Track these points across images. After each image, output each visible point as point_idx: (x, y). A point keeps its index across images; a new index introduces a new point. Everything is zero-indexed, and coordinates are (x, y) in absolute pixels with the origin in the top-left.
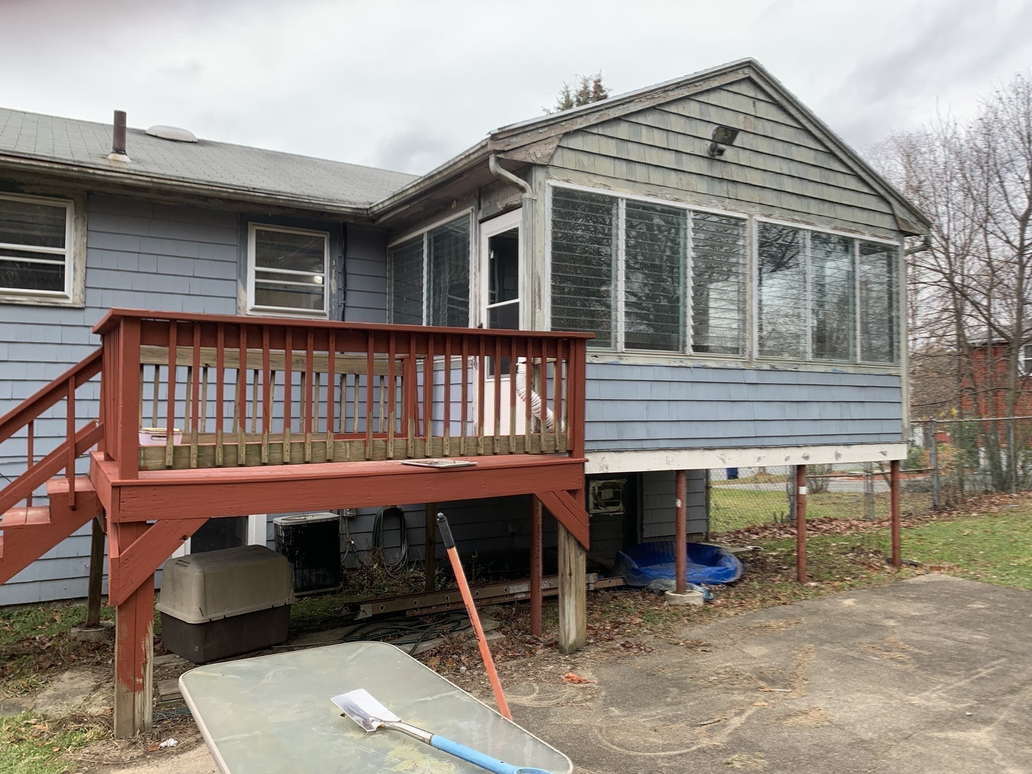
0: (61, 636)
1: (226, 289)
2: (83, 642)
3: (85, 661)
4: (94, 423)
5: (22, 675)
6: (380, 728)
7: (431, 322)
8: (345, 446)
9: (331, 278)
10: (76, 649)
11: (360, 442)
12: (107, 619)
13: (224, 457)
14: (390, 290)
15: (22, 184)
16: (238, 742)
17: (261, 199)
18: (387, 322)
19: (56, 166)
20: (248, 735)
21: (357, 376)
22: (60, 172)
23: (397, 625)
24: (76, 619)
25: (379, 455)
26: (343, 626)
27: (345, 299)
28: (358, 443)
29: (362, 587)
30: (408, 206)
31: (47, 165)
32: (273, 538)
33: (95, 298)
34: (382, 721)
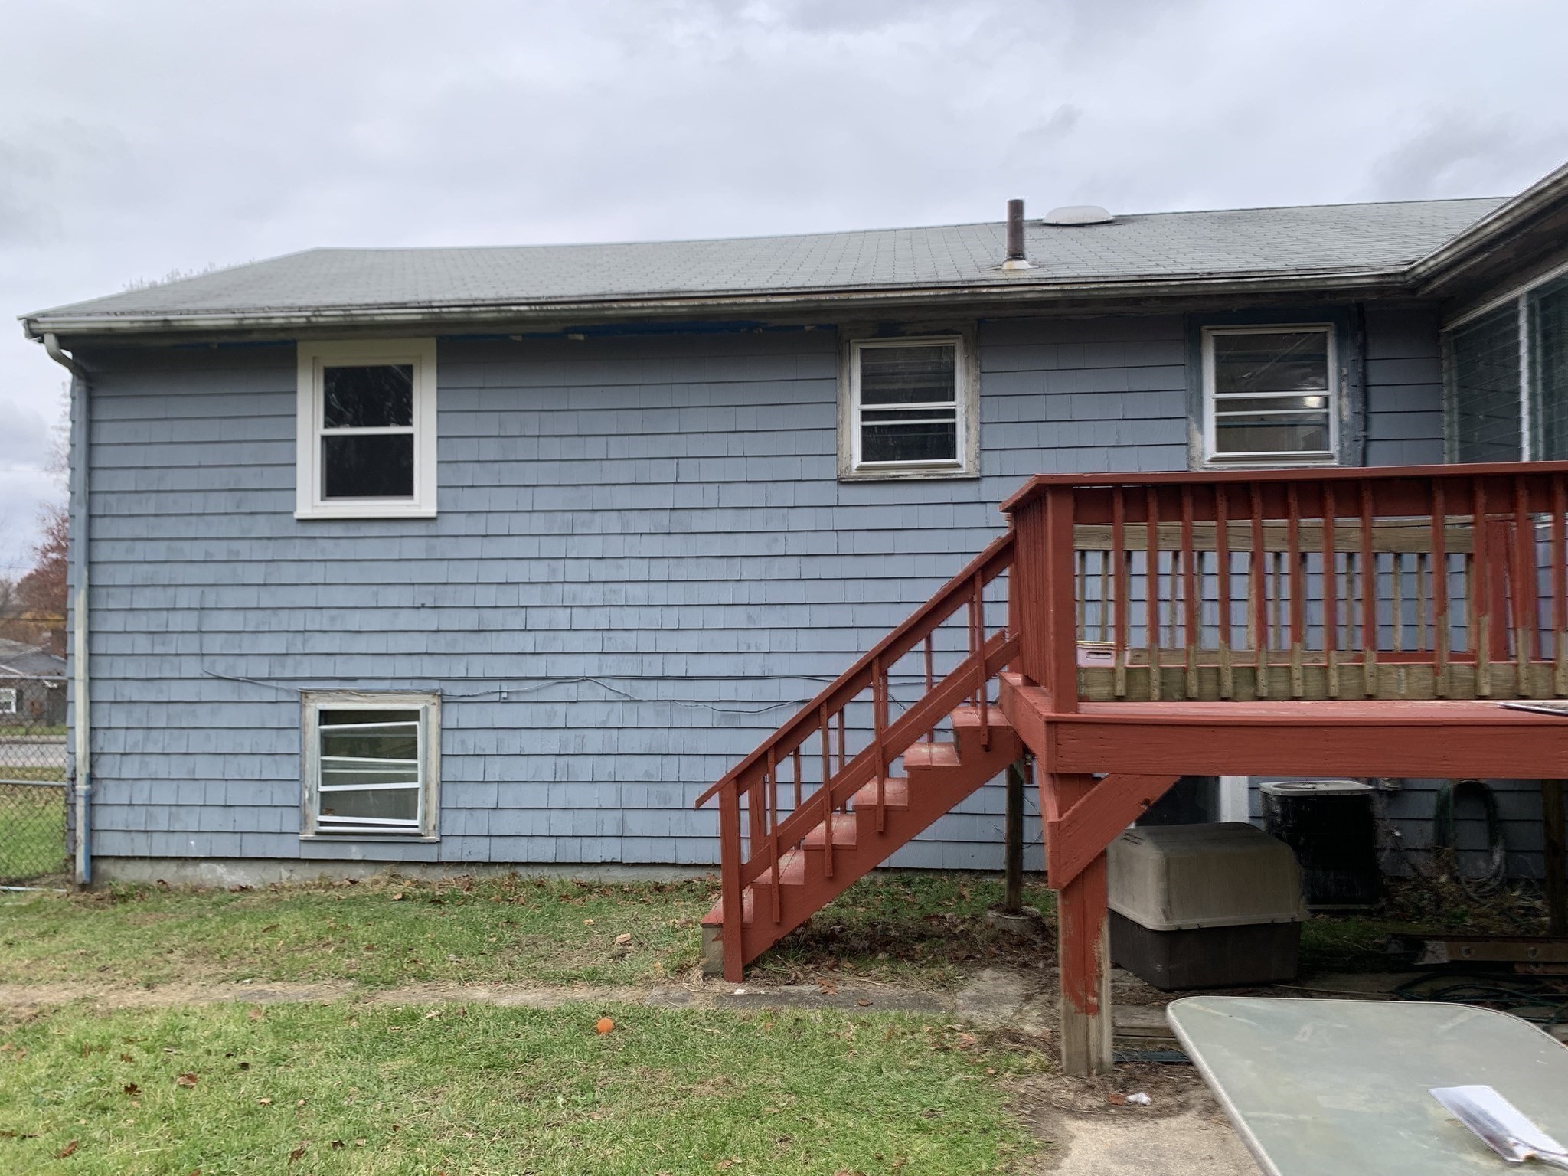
0: (974, 919)
1: (1172, 432)
2: (1004, 932)
3: (1009, 958)
4: (1003, 634)
5: (934, 963)
6: (1531, 1160)
7: (1541, 453)
8: (1397, 674)
9: (1340, 397)
10: (995, 940)
11: (1422, 667)
12: (1028, 905)
13: (1199, 685)
14: (1450, 404)
15: (902, 323)
16: (1277, 1124)
17: (1220, 288)
18: (1449, 462)
19: (942, 293)
20: (1291, 1117)
21: (1398, 556)
22: (947, 299)
23: (1496, 985)
24: (989, 899)
25: (1460, 690)
26: (1392, 972)
27: (1366, 429)
28: (1419, 668)
29: (1420, 911)
30: (1487, 255)
31: (932, 293)
32: (1261, 814)
33: (994, 464)
34: (1535, 1149)
